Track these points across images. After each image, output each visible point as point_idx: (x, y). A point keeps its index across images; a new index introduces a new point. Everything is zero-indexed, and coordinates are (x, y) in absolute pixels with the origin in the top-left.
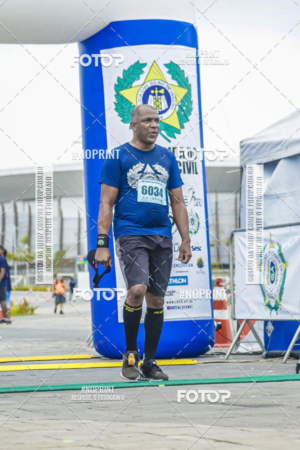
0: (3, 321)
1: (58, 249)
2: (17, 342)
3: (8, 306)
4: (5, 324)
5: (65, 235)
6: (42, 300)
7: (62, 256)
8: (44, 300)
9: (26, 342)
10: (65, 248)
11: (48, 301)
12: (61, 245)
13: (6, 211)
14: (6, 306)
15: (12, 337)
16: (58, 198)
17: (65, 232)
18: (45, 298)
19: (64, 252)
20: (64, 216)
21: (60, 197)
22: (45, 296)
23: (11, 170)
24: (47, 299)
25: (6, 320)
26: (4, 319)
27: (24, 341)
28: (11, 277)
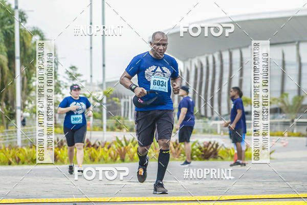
0: (237, 163)
1: (296, 94)
2: (249, 182)
3: (244, 148)
4: (239, 166)
5: (303, 81)
6: (278, 145)
7: (300, 101)
8: (281, 145)
9: (258, 182)
10: (302, 94)
11: (284, 146)
12: (299, 90)
13: (244, 56)
14: (241, 148)
15: (246, 177)
16: (296, 43)
17: (303, 77)
18: (283, 143)
19: (303, 97)
20: (303, 61)
21: (299, 42)
22: (282, 141)
23: (249, 15)
24: (284, 144)
25: (241, 162)
26: (238, 161)
27: (257, 181)
28: (247, 122)
